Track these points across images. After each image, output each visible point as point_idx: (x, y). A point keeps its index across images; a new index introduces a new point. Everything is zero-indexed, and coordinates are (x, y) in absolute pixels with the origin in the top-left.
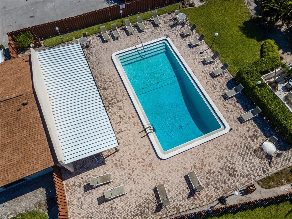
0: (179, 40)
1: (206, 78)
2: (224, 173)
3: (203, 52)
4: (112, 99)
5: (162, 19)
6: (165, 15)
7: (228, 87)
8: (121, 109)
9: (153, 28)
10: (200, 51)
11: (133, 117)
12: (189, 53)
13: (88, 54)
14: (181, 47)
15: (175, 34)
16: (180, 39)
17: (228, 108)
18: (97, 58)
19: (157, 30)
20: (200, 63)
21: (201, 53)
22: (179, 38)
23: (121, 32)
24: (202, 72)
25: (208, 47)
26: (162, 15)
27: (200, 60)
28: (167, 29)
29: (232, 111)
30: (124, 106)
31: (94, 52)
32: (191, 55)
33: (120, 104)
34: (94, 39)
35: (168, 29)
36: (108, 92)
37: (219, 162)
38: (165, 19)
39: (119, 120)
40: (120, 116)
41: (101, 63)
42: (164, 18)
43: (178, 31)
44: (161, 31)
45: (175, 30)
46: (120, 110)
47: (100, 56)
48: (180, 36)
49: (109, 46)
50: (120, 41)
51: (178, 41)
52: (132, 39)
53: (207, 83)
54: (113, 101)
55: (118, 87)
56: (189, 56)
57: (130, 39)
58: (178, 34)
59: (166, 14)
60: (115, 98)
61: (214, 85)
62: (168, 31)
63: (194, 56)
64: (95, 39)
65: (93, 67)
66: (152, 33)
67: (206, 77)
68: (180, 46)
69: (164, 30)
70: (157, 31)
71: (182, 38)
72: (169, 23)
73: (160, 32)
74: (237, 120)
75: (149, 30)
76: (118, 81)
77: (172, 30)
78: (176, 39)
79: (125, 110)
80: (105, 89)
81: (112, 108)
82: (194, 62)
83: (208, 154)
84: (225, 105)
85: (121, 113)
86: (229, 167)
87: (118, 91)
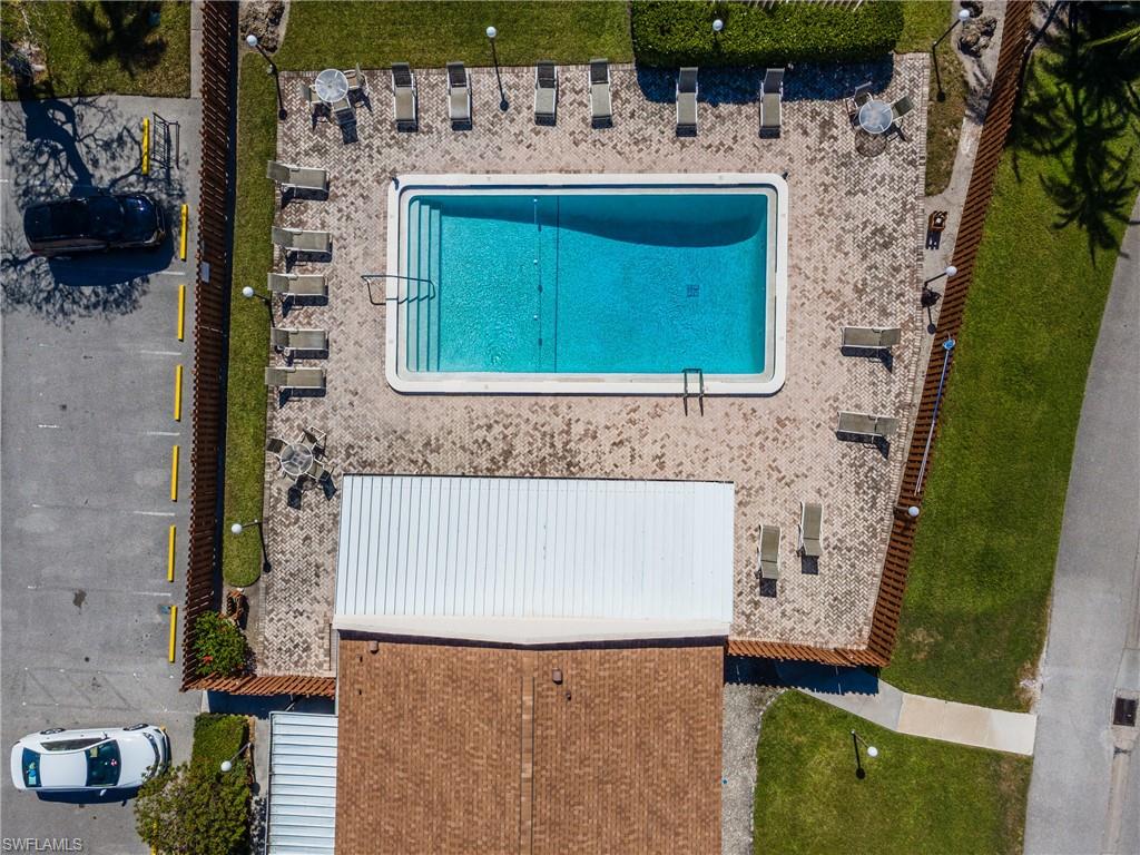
0: (420, 147)
1: (603, 145)
2: (876, 258)
3: (503, 96)
4: (552, 445)
5: (299, 153)
6: (285, 134)
7: (658, 101)
8: (596, 432)
9: (331, 207)
10: (496, 105)
11: (634, 411)
12: (488, 146)
13: (351, 459)
14: (453, 159)
15: (390, 146)
16: (419, 142)
17: (722, 144)
18: (381, 438)
19: (345, 195)
20: (539, 132)
21: (505, 106)
22: (412, 143)
23: (300, 318)
24: (576, 144)
25: (493, 70)
26: (279, 143)
27: (531, 125)
28: (355, 161)
29: (735, 138)
30: (589, 423)
31: (348, 439)
32: (497, 141)
33: (578, 429)
34: (288, 419)
35: (358, 157)
36: (520, 447)
37: (846, 254)
38: (304, 146)
39: (626, 450)
40: (614, 444)
41: (407, 432)
42: (295, 144)
43: (378, 130)
44: (353, 183)
45: (371, 136)
46: (594, 437)
47: (376, 424)
48: (405, 135)
49: (345, 382)
50: (341, 339)
51: (422, 152)
52: (347, 297)
53: (620, 154)
54: (559, 445)
55: (519, 415)
56: (500, 149)
57: (344, 302)
58: (393, 137)
59: (280, 126)
60: (553, 437)
61: (636, 136)
62: (364, 161)
63: (504, 135)
64: (292, 415)
65: (412, 461)
66: (348, 217)
67: (598, 145)
68: (448, 157)
69: (352, 173)
70: (351, 199)
71: (417, 130)
72: (330, 141)
73: (357, 190)
74: (766, 142)
75: (332, 221)
76: (496, 405)
77: (367, 146)
78: (415, 153)
79: (603, 422)
80: (507, 454)
81: (580, 458)
82: (528, 147)
83: (816, 269)
84: (710, 146)
85: (606, 438)
86: (868, 239)
87: (534, 418)
